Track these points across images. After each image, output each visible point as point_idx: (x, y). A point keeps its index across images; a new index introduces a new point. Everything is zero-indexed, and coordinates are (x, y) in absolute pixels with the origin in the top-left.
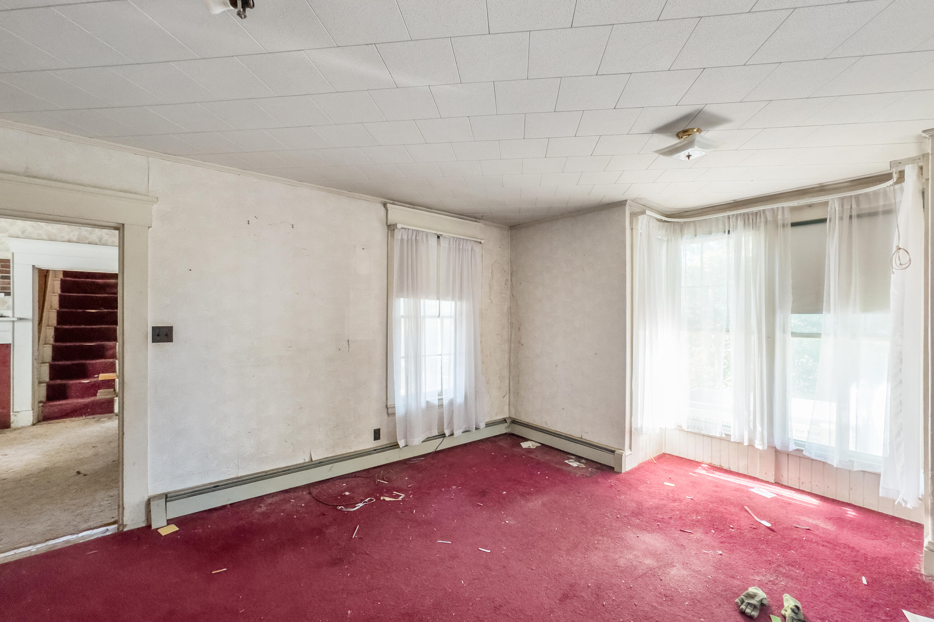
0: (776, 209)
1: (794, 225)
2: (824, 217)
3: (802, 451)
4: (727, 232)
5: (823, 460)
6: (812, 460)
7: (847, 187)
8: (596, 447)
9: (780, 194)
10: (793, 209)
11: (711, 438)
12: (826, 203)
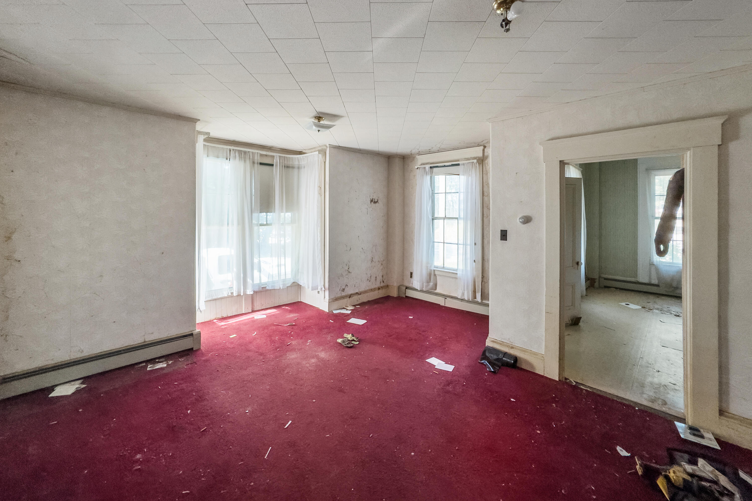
0: (254, 153)
1: (261, 164)
2: (272, 163)
3: (266, 287)
4: (229, 159)
5: (274, 288)
6: (271, 290)
7: (279, 151)
8: (172, 340)
9: (254, 144)
10: (261, 155)
11: (221, 300)
12: (273, 157)
